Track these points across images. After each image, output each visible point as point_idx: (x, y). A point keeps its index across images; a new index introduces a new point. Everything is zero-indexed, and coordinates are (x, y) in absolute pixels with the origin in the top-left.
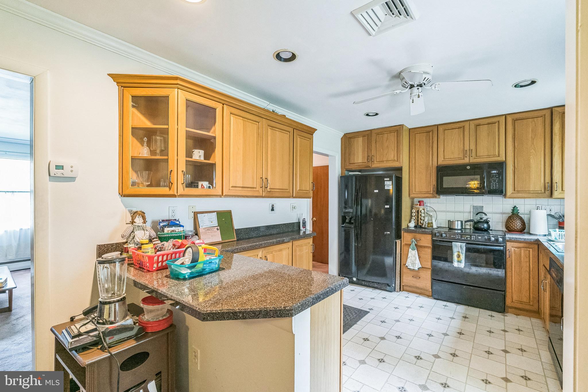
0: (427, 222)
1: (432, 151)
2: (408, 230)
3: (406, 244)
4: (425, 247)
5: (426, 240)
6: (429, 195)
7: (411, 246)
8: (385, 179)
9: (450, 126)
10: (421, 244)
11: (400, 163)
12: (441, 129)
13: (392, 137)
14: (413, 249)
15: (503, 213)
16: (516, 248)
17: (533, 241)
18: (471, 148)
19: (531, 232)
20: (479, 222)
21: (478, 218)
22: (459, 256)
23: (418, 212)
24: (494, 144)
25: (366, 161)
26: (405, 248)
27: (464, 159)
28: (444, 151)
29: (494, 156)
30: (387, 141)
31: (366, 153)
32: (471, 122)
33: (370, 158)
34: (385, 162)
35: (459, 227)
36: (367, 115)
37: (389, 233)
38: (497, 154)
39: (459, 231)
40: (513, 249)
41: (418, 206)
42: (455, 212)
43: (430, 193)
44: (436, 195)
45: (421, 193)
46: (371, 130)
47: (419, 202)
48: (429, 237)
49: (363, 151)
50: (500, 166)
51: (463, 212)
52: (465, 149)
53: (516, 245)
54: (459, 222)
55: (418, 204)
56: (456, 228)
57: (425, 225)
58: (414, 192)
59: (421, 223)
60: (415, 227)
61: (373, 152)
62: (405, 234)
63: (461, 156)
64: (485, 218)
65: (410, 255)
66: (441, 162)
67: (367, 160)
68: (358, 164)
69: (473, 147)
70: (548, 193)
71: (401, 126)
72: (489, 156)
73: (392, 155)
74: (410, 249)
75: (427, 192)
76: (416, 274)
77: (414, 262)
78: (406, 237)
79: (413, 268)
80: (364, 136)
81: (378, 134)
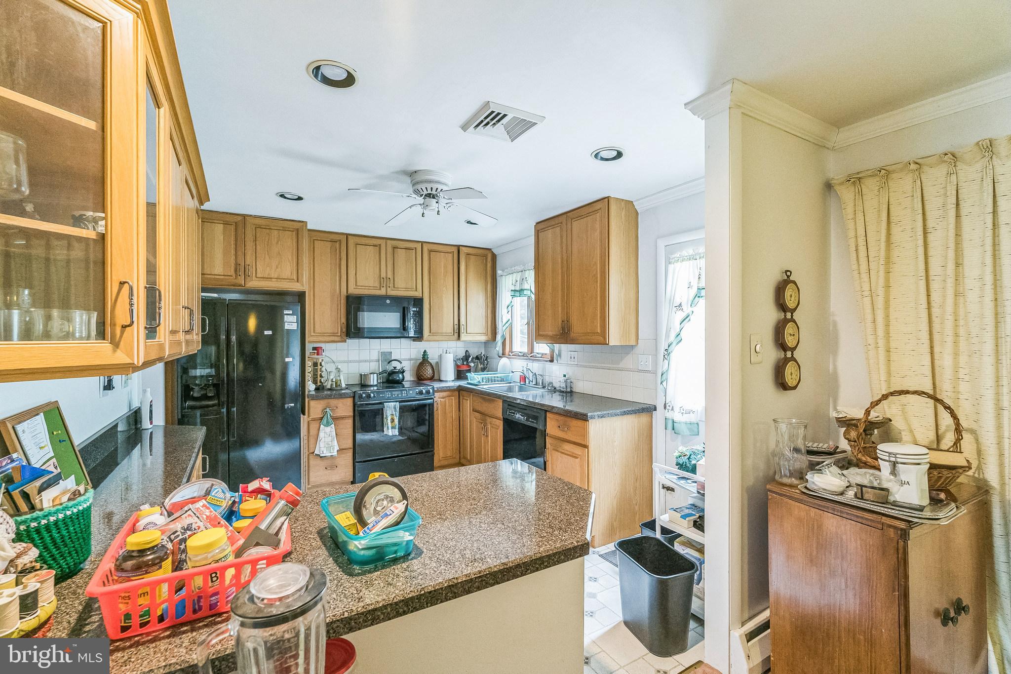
0: (334, 380)
1: (340, 272)
2: (313, 398)
3: (314, 420)
4: (343, 418)
5: (345, 408)
6: (336, 339)
7: (325, 420)
8: (286, 312)
9: (364, 241)
10: (340, 413)
11: (303, 285)
12: (352, 241)
13: (289, 241)
14: (328, 425)
15: (410, 360)
16: (443, 398)
17: (457, 388)
18: (388, 277)
19: (442, 378)
20: (392, 373)
21: (390, 368)
22: (393, 420)
23: (315, 364)
24: (412, 275)
25: (232, 272)
26: (314, 426)
27: (380, 289)
28: (356, 274)
29: (410, 289)
30: (277, 243)
31: (233, 257)
32: (388, 241)
33: (240, 268)
34: (273, 280)
35: (375, 383)
36: (282, 196)
37: (293, 405)
38: (414, 287)
39: (375, 388)
40: (439, 400)
41: (316, 356)
42: (360, 361)
43: (336, 335)
44: (345, 338)
45: (323, 334)
46: (244, 216)
47: (314, 349)
48: (349, 402)
49: (226, 253)
50: (418, 302)
51: (370, 361)
52: (382, 277)
53: (445, 394)
54: (375, 375)
55: (315, 353)
56: (372, 383)
57: (332, 385)
58: (312, 334)
59: (321, 382)
60: (317, 389)
61: (249, 260)
62: (313, 403)
63: (377, 285)
64: (399, 367)
65: (322, 434)
66: (353, 290)
67: (236, 271)
68: (213, 277)
69: (390, 275)
70: (456, 335)
71: (304, 223)
72: (407, 289)
73: (288, 270)
74: (322, 426)
75: (334, 334)
76: (330, 463)
77: (329, 445)
78: (315, 408)
79: (331, 454)
80: (226, 223)
81: (258, 227)
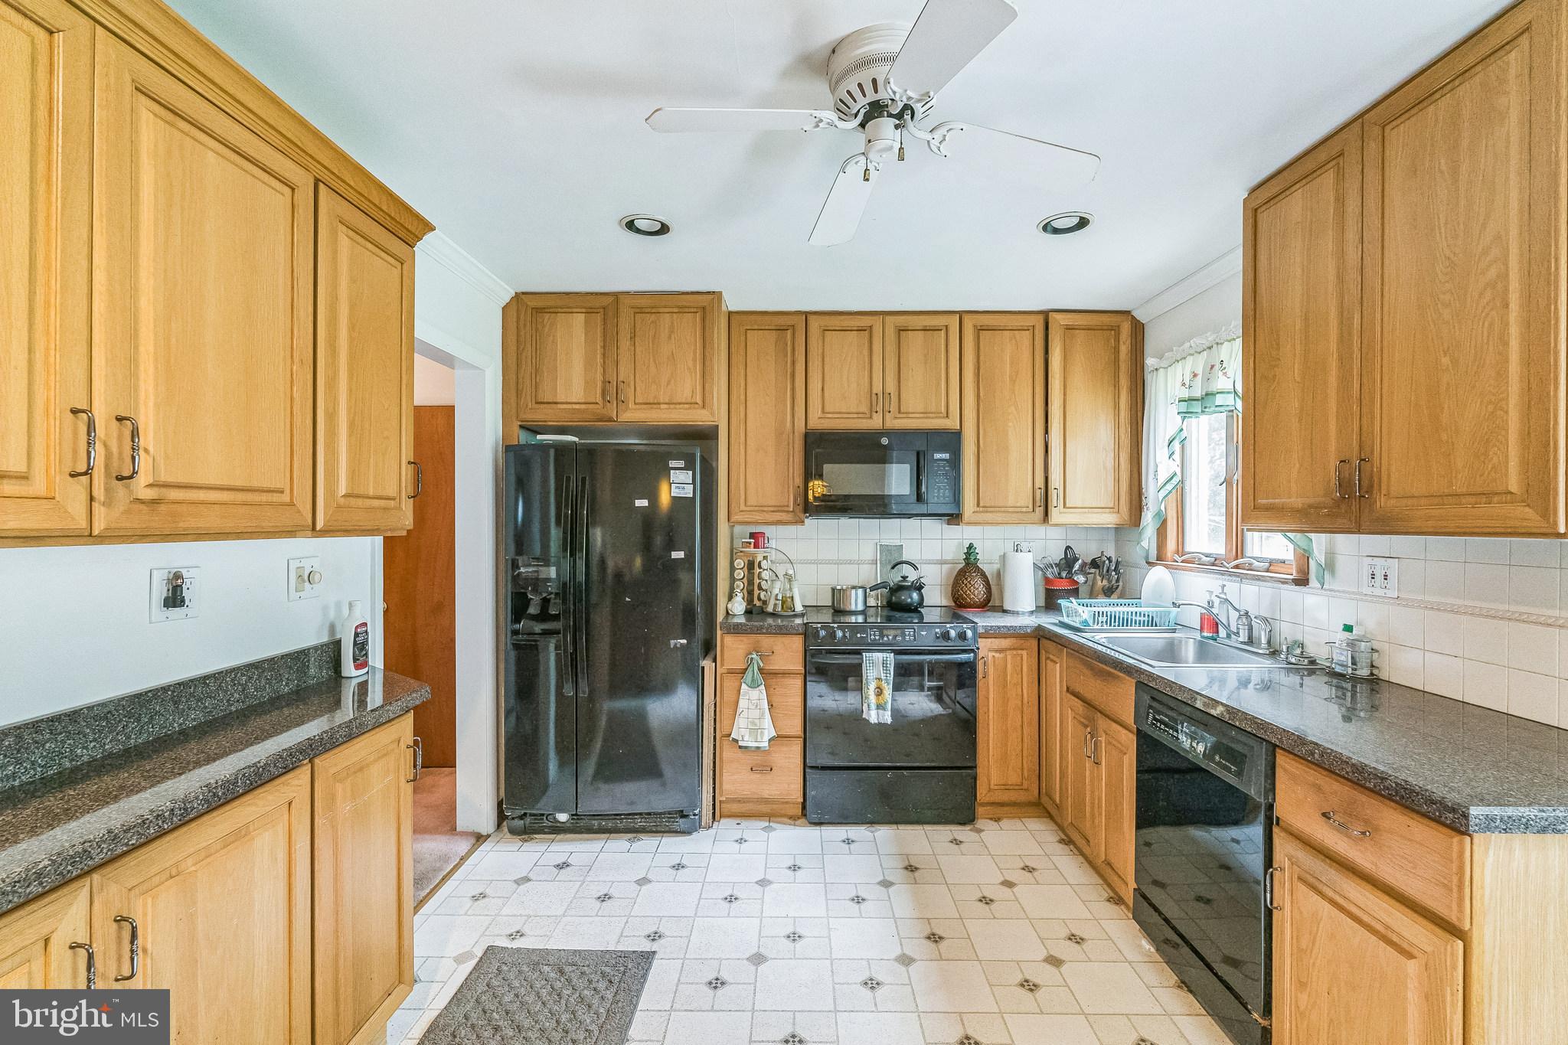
0: (780, 597)
1: (793, 389)
2: (736, 630)
3: (731, 672)
4: (785, 674)
5: (788, 653)
6: (784, 517)
7: (749, 676)
8: (673, 464)
9: (836, 322)
10: (777, 664)
11: (712, 414)
12: (815, 324)
13: (687, 328)
14: (754, 685)
15: (942, 562)
16: (996, 651)
17: (1033, 632)
18: (888, 391)
19: (1006, 607)
20: (899, 588)
21: (895, 578)
22: (879, 692)
23: (751, 565)
24: (938, 384)
25: (599, 399)
26: (729, 683)
27: (871, 417)
28: (823, 389)
29: (937, 414)
30: (670, 337)
31: (600, 370)
32: (888, 318)
33: (612, 391)
34: (662, 406)
35: (860, 607)
36: (630, 225)
37: (684, 641)
38: (943, 410)
39: (860, 619)
40: (991, 654)
41: (752, 549)
42: (839, 563)
43: (786, 509)
44: (802, 516)
45: (761, 508)
46: (616, 296)
47: (752, 535)
48: (797, 643)
49: (589, 364)
50: (952, 441)
51: (859, 563)
52: (874, 391)
53: (1005, 643)
54: (860, 592)
55: (750, 543)
56: (853, 608)
57: (775, 605)
58: (743, 507)
59: (759, 599)
60: (748, 612)
61: (624, 372)
62: (729, 640)
63: (864, 408)
64: (912, 576)
65: (743, 703)
66: (817, 422)
67: (604, 393)
68: (569, 406)
69: (891, 387)
70: (1040, 511)
71: (716, 296)
72: (926, 414)
73: (687, 386)
74: (744, 686)
75: (779, 509)
76: (760, 760)
77: (756, 725)
78: (732, 649)
79: (756, 744)
80: (590, 311)
81: (640, 310)
